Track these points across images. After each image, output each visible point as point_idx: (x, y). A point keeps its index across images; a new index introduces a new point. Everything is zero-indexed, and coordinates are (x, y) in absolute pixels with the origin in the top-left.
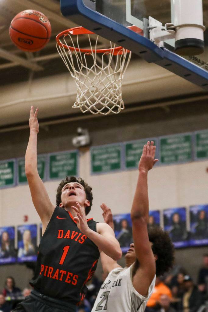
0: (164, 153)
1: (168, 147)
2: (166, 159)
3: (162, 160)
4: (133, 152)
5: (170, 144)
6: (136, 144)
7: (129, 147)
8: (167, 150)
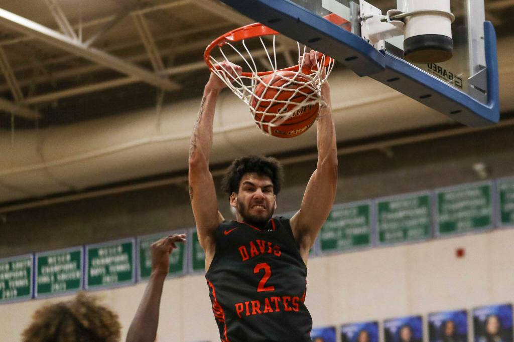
0: (385, 226)
1: (390, 216)
2: (388, 236)
3: (382, 238)
8: (388, 221)
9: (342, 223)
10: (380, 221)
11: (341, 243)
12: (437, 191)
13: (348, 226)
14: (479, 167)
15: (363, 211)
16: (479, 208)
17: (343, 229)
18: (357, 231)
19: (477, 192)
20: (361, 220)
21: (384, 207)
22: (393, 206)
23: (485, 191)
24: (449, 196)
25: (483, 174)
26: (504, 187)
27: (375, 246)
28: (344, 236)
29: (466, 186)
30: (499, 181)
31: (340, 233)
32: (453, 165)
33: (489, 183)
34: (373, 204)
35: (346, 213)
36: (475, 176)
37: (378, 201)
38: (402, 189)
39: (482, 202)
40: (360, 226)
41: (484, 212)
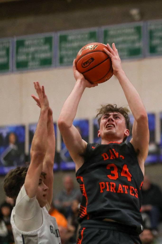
0: (64, 53)
1: (68, 45)
2: (65, 60)
3: (61, 61)
4: (25, 50)
5: (72, 41)
6: (29, 40)
7: (20, 44)
8: (66, 49)
9: (32, 49)
10: (60, 49)
11: (31, 64)
12: (103, 28)
13: (36, 52)
14: (135, 12)
15: (48, 41)
16: (133, 42)
17: (33, 54)
18: (43, 56)
19: (132, 31)
20: (47, 47)
21: (63, 39)
22: (70, 38)
23: (138, 30)
24: (111, 33)
25: (137, 17)
26: (153, 27)
27: (56, 67)
28: (33, 59)
29: (123, 25)
30: (149, 22)
31: (30, 57)
32: (116, 9)
33: (141, 24)
34: (56, 36)
35: (35, 42)
36: (131, 19)
37: (59, 34)
38: (77, 26)
39: (135, 37)
40: (45, 51)
41: (137, 45)
